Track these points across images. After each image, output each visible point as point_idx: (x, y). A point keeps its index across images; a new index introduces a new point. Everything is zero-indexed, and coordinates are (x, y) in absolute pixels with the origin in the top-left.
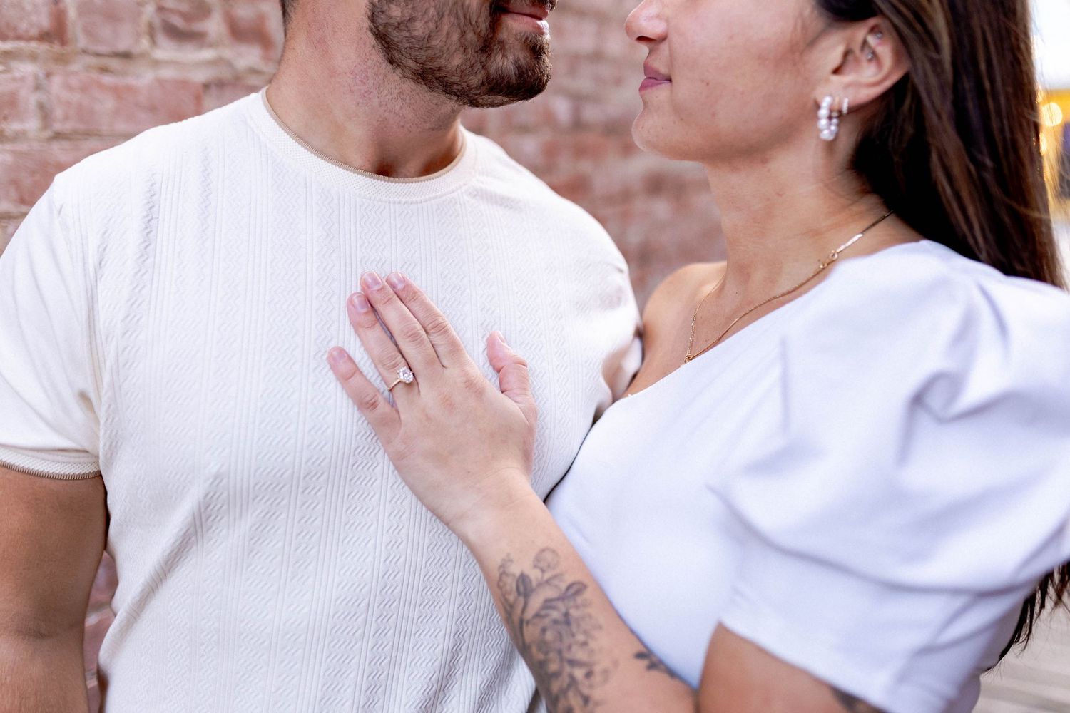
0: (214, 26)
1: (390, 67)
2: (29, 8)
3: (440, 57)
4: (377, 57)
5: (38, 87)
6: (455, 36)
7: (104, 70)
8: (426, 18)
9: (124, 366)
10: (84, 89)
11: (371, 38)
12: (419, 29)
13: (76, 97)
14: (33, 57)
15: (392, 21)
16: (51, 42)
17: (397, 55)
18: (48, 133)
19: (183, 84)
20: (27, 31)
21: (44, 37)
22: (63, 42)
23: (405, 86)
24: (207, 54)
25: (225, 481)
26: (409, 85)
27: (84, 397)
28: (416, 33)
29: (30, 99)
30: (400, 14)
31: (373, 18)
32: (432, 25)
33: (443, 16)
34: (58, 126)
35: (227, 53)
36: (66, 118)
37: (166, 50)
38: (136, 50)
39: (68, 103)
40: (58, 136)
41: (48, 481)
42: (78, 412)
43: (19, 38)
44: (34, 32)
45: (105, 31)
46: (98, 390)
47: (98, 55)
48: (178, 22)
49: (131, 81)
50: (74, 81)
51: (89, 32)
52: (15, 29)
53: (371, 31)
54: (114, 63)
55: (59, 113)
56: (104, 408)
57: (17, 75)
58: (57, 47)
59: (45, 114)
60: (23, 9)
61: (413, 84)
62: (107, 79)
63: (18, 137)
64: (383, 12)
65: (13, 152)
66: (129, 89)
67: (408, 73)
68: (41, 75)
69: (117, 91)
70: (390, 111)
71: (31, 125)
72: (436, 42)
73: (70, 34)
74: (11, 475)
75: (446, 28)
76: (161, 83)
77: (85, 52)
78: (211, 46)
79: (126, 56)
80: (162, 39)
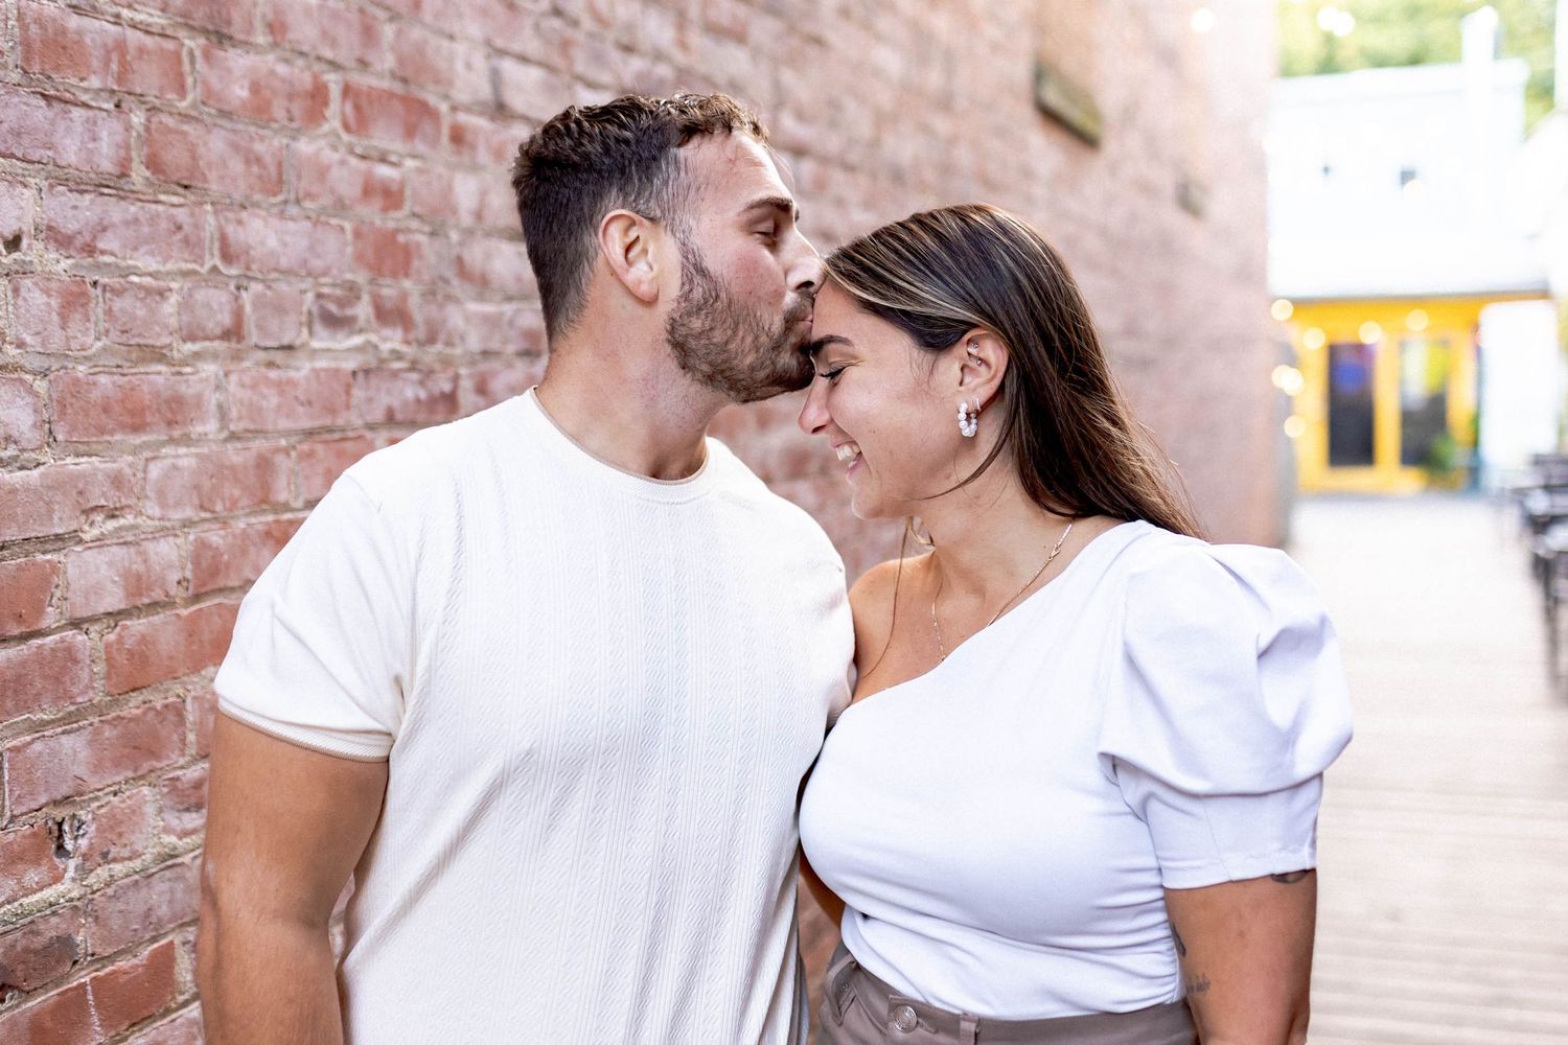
0: (363, 310)
1: (682, 372)
2: (215, 307)
3: (735, 358)
4: (671, 365)
5: (218, 388)
6: (749, 339)
7: (271, 365)
8: (725, 326)
9: (442, 651)
10: (254, 387)
11: (668, 348)
12: (718, 337)
13: (246, 394)
14: (215, 356)
15: (693, 332)
16: (229, 340)
17: (692, 361)
18: (225, 434)
19: (335, 373)
20: (212, 330)
21: (226, 335)
22: (240, 338)
23: (692, 389)
24: (357, 340)
25: (536, 756)
26: (697, 387)
27: (397, 680)
28: (715, 340)
29: (212, 399)
30: (700, 325)
31: (672, 331)
32: (729, 332)
33: (738, 323)
34: (232, 427)
35: (373, 338)
36: (240, 418)
37: (322, 340)
38: (298, 342)
39: (241, 402)
40: (233, 437)
41: (351, 763)
42: (389, 697)
43: (207, 338)
44: (218, 331)
45: (273, 324)
46: (412, 674)
47: (266, 349)
48: (333, 308)
49: (292, 374)
50: (247, 380)
51: (261, 328)
52: (203, 330)
53: (669, 341)
54: (279, 357)
55: (234, 413)
56: (416, 692)
57: (204, 375)
58: (234, 345)
59: (223, 413)
60: (212, 309)
61: (699, 386)
62: (273, 374)
63: (202, 439)
64: (683, 325)
65: (197, 455)
66: (290, 382)
67: (699, 376)
68: (221, 373)
69: (281, 386)
70: (673, 413)
71: (211, 426)
72: (732, 347)
73: (245, 331)
74: (315, 758)
75: (741, 334)
76: (316, 372)
77: (257, 346)
78: (361, 331)
79: (289, 348)
80: (318, 327)
